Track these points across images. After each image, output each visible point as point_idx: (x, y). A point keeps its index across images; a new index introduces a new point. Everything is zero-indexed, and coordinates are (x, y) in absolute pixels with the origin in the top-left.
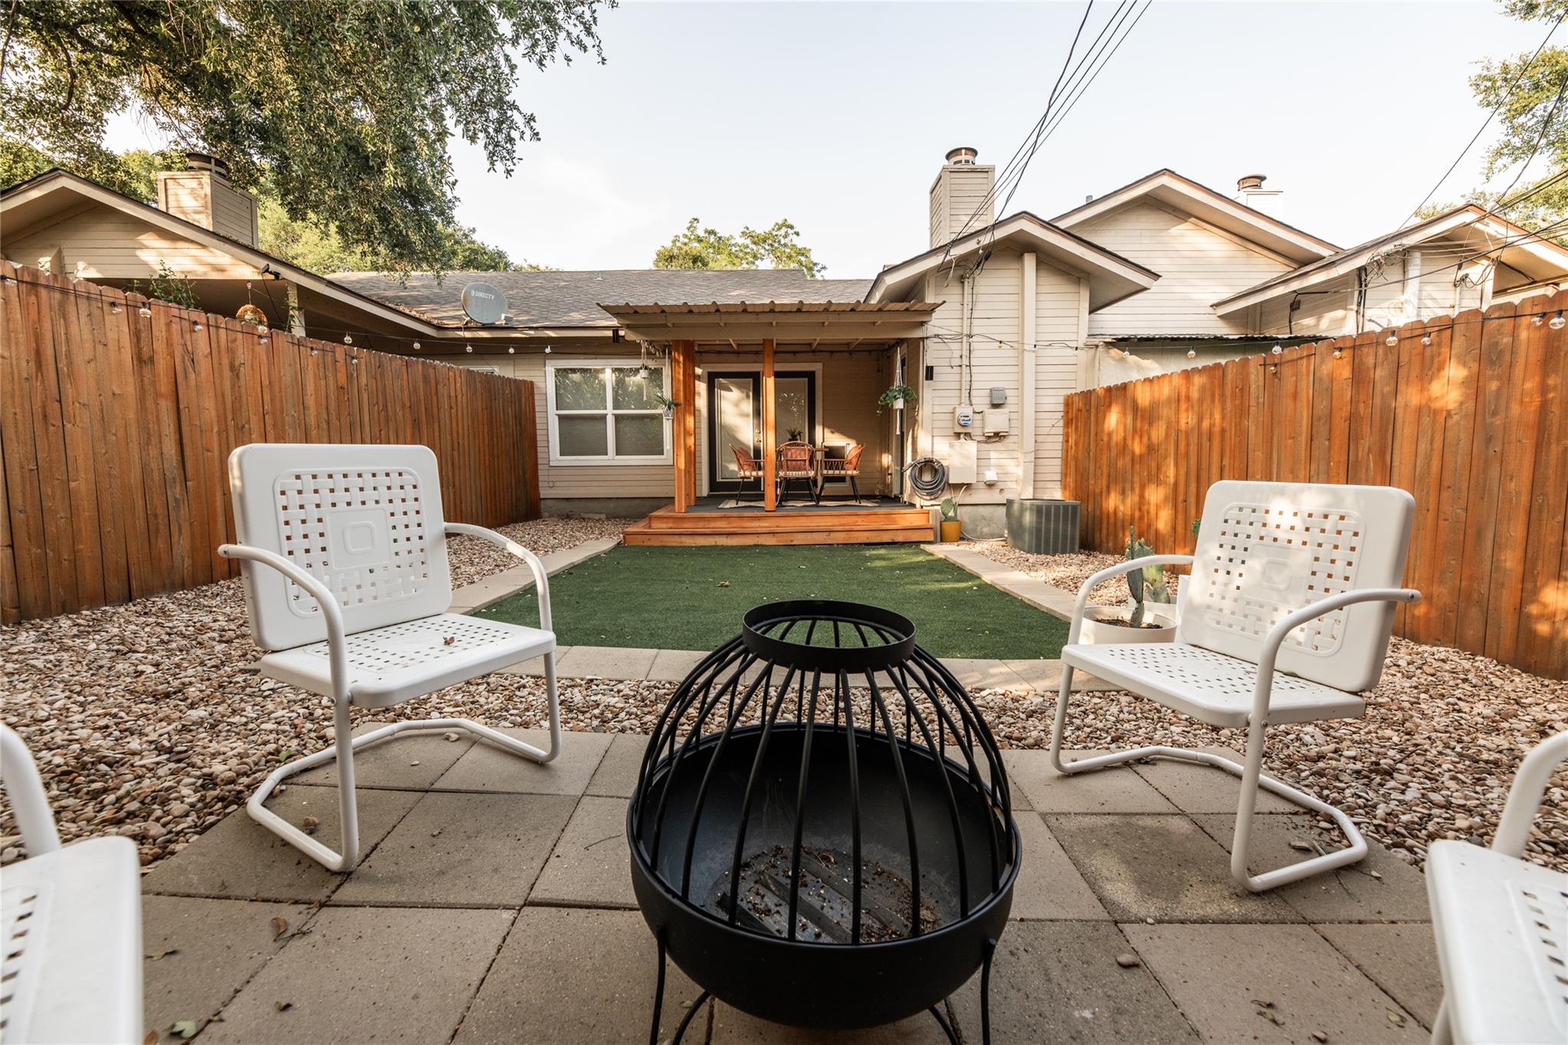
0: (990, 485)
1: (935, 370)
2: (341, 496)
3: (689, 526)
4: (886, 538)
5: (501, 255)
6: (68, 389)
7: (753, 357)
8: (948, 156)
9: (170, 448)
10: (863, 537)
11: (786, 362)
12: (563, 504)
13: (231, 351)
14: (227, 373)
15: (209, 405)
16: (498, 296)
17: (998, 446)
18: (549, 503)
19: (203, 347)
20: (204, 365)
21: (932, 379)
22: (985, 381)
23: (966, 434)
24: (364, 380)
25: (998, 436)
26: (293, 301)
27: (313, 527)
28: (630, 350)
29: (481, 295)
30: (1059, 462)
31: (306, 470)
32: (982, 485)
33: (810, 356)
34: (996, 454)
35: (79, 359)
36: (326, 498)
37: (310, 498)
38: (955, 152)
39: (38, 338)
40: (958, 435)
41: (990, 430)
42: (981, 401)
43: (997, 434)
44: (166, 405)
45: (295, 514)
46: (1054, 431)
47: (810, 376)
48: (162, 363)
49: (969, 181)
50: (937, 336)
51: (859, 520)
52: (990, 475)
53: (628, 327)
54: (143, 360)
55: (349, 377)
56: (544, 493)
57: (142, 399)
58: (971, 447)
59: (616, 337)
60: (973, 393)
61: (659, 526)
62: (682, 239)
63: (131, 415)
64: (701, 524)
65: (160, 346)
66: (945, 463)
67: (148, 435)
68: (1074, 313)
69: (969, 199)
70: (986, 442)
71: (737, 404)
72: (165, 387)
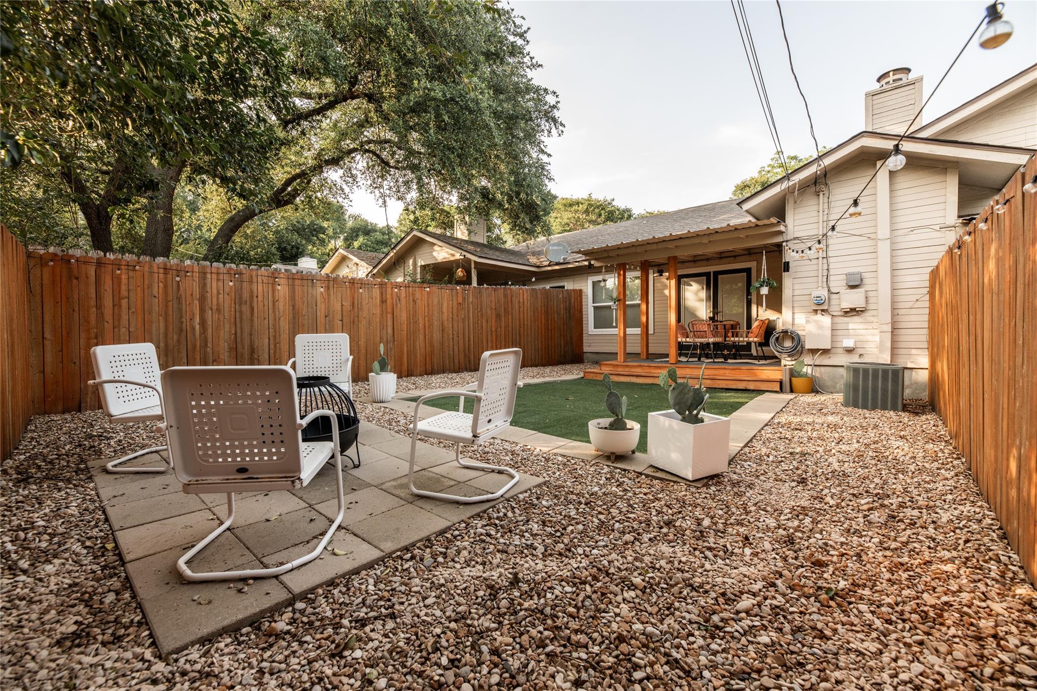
0: (849, 351)
1: (791, 265)
2: (319, 348)
3: (620, 370)
4: (741, 386)
5: (628, 210)
6: (360, 313)
7: (705, 263)
8: (879, 80)
9: (390, 330)
10: (723, 384)
11: (729, 263)
12: (595, 356)
13: (413, 295)
14: (411, 302)
15: (404, 315)
16: (564, 247)
17: (856, 319)
18: (588, 355)
19: (403, 295)
20: (403, 301)
21: (788, 271)
22: (840, 268)
23: (823, 310)
24: (471, 300)
25: (853, 312)
26: (473, 266)
27: (311, 355)
28: (598, 271)
29: (555, 248)
30: (926, 331)
31: (310, 341)
32: (841, 351)
33: (747, 257)
34: (854, 324)
35: (364, 303)
36: (315, 348)
37: (311, 348)
38: (885, 75)
39: (353, 299)
40: (816, 311)
41: (846, 305)
42: (838, 283)
43: (853, 310)
44: (389, 316)
45: (307, 351)
46: (918, 304)
47: (748, 271)
48: (389, 302)
49: (894, 97)
50: (795, 239)
51: (727, 372)
52: (848, 343)
53: (595, 259)
54: (383, 301)
55: (464, 299)
56: (586, 349)
57: (382, 315)
58: (826, 320)
59: (590, 266)
60: (831, 278)
61: (606, 370)
62: (767, 169)
63: (378, 320)
64: (627, 369)
65: (389, 296)
66: (800, 333)
67: (383, 326)
68: (942, 199)
69: (894, 112)
70: (843, 316)
71: (696, 293)
72: (389, 310)
